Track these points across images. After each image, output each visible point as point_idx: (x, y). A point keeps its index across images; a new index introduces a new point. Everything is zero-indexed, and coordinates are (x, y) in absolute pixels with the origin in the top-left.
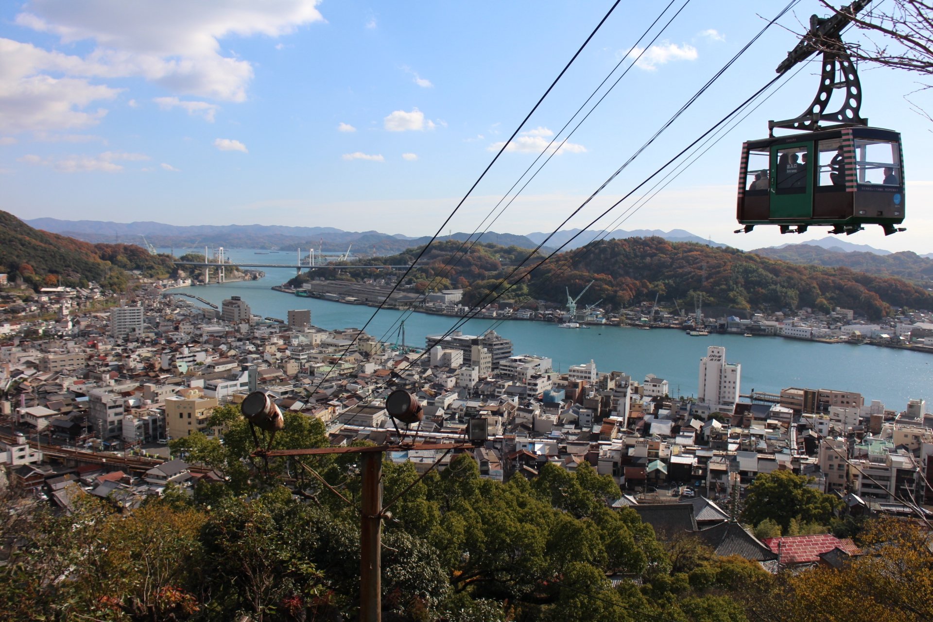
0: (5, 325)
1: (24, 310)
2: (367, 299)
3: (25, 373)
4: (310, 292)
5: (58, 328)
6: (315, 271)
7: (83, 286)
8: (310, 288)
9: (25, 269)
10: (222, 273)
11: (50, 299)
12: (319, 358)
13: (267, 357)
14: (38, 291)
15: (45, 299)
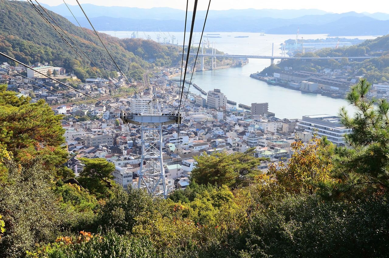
0: (63, 107)
1: (75, 95)
2: (322, 88)
3: (77, 147)
4: (279, 80)
5: (97, 111)
6: (286, 60)
7: (113, 76)
8: (279, 77)
9: (75, 64)
10: (214, 61)
11: (91, 88)
12: (266, 143)
13: (230, 141)
14: (84, 81)
15: (88, 87)
